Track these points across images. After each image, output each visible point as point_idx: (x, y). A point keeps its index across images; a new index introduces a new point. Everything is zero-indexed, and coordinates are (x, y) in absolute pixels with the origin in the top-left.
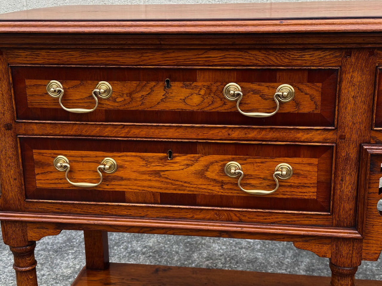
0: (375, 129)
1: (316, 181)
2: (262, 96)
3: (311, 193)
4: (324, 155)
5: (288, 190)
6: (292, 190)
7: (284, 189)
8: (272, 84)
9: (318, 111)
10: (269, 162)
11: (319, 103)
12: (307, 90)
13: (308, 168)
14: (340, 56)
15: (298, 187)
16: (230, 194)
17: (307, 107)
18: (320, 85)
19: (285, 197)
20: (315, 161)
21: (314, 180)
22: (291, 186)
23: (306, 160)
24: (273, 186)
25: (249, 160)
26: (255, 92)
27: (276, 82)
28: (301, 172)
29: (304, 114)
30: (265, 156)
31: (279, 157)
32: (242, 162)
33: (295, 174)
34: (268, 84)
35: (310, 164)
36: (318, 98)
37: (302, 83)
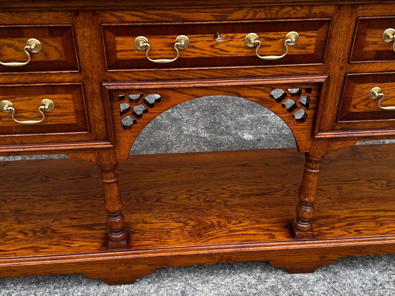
0: (108, 71)
1: (73, 111)
2: (16, 49)
3: (71, 119)
4: (76, 92)
5: (54, 118)
6: (57, 118)
7: (50, 118)
8: (22, 39)
9: (63, 59)
10: (35, 99)
11: (63, 53)
12: (51, 43)
13: (66, 102)
14: (70, 16)
15: (61, 115)
16: (9, 125)
17: (54, 56)
18: (60, 38)
19: (53, 123)
20: (70, 96)
21: (72, 109)
22: (55, 115)
23: (62, 96)
24: (40, 117)
25: (17, 99)
26: (10, 46)
27: (24, 37)
28: (61, 105)
29: (53, 62)
30: (30, 95)
31: (41, 94)
32: (12, 100)
33: (57, 106)
34: (18, 39)
35: (66, 99)
36: (61, 49)
37: (46, 38)
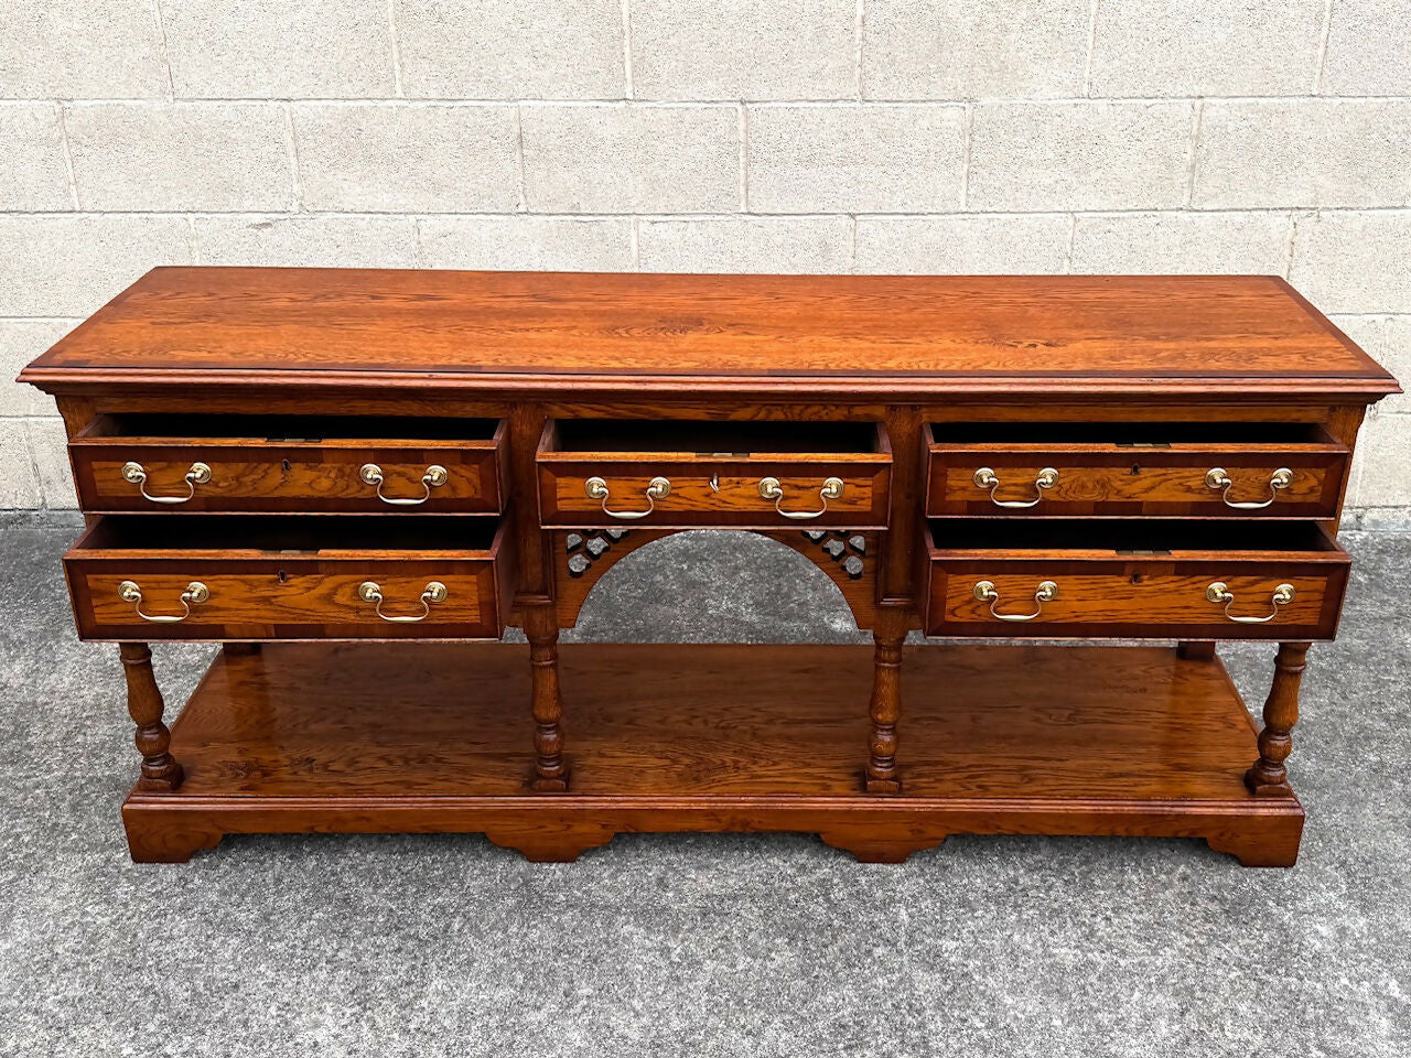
1: (477, 603)
2: (410, 480)
3: (473, 617)
5: (444, 613)
6: (450, 613)
7: (438, 613)
8: (420, 466)
9: (478, 496)
10: (416, 582)
11: (479, 487)
12: (463, 472)
13: (466, 587)
15: (455, 610)
17: (465, 491)
18: (476, 466)
19: (441, 622)
20: (473, 578)
21: (475, 600)
22: (447, 609)
23: (462, 578)
24: (422, 611)
26: (400, 474)
27: (423, 463)
28: (459, 593)
30: (410, 575)
31: (429, 574)
33: (451, 594)
34: (415, 466)
35: (467, 582)
36: (477, 481)
37: (455, 465)
